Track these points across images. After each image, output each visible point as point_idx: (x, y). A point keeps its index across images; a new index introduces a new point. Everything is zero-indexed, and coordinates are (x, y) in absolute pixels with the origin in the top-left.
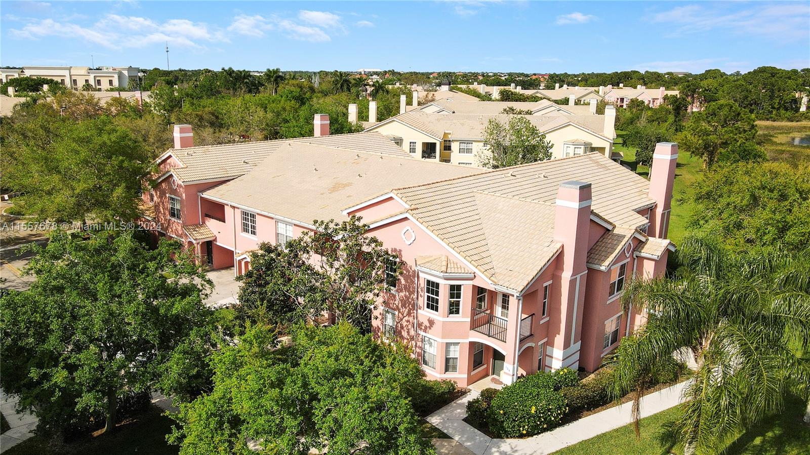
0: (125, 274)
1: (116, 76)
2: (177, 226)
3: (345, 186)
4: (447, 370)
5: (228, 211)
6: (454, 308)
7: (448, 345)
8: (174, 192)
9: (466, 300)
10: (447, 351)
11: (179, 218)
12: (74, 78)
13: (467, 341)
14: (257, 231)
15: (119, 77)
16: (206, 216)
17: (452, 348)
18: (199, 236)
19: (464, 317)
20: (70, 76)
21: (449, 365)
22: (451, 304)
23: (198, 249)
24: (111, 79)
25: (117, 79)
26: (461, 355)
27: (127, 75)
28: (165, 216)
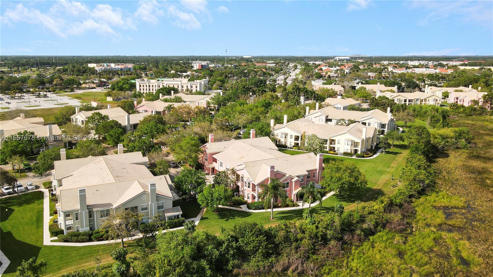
0: (193, 175)
1: (199, 84)
2: (206, 163)
3: (244, 157)
4: (248, 199)
5: (218, 161)
6: (249, 187)
7: (248, 194)
8: (206, 154)
9: (251, 185)
10: (248, 195)
11: (207, 161)
12: (182, 85)
13: (251, 193)
14: (223, 166)
15: (200, 84)
16: (214, 161)
17: (249, 195)
18: (211, 166)
19: (251, 189)
20: (181, 84)
21: (248, 198)
22: (249, 186)
23: (211, 169)
24: (196, 85)
25: (199, 86)
26: (250, 196)
27: (203, 84)
28: (204, 160)
